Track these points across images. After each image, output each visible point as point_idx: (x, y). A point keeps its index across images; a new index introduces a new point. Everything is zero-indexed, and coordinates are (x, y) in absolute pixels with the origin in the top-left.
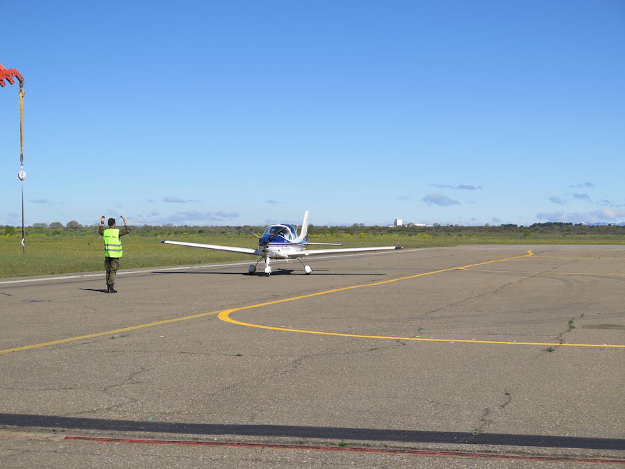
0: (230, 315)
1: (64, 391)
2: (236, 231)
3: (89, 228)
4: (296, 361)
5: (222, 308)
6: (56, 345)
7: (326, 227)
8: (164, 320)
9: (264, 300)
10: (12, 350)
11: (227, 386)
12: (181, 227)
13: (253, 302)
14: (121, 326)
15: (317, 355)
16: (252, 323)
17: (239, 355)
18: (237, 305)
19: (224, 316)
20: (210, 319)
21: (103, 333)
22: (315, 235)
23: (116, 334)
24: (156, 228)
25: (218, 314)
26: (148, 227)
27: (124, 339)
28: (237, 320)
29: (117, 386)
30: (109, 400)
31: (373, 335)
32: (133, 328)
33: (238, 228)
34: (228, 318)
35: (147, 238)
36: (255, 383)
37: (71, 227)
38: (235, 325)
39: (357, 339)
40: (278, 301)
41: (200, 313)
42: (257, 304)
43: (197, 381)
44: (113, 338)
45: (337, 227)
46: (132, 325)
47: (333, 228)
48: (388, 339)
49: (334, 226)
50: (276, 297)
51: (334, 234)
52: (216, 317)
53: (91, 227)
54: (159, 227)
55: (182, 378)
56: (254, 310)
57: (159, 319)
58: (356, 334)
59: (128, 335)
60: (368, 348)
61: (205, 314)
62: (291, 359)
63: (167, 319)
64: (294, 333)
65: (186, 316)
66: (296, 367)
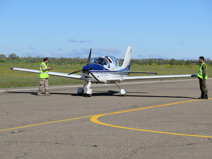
0: (99, 119)
3: (24, 59)
4: (133, 151)
5: (96, 113)
7: (183, 60)
8: (53, 121)
9: (126, 109)
13: (117, 110)
14: (22, 124)
15: (150, 147)
16: (112, 124)
17: (95, 146)
18: (106, 112)
19: (94, 119)
21: (7, 129)
22: (175, 66)
23: (16, 130)
24: (69, 59)
25: (91, 117)
26: (64, 58)
28: (102, 122)
31: (193, 134)
34: (97, 121)
35: (60, 66)
37: (12, 58)
39: (181, 137)
40: (135, 110)
41: (79, 116)
42: (120, 111)
44: (13, 133)
45: (191, 60)
46: (30, 124)
47: (188, 61)
48: (203, 138)
49: (189, 60)
50: (135, 107)
51: (187, 65)
52: (89, 119)
53: (25, 58)
54: (71, 59)
56: (117, 115)
57: (50, 120)
58: (181, 133)
59: (24, 131)
60: (187, 143)
61: (82, 117)
62: (130, 149)
63: (55, 120)
64: (138, 131)
65: (69, 118)
66: (132, 155)
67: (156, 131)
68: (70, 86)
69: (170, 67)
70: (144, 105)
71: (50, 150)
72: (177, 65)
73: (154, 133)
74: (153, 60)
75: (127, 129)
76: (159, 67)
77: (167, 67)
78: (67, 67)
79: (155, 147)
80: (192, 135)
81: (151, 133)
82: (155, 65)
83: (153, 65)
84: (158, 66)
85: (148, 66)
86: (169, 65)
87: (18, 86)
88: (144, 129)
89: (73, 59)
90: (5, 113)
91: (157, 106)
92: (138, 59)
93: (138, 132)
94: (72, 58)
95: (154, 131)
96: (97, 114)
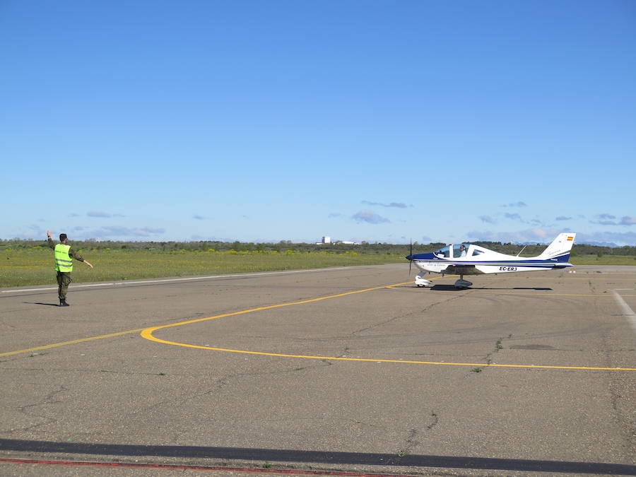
0: (154, 334)
2: (161, 247)
3: (9, 242)
4: (220, 381)
5: (145, 326)
7: (252, 244)
8: (85, 337)
9: (188, 318)
11: (149, 405)
12: (104, 242)
13: (175, 320)
14: (40, 344)
15: (242, 374)
16: (176, 342)
17: (162, 374)
18: (160, 323)
19: (147, 334)
20: (132, 337)
21: (21, 351)
22: (241, 252)
23: (35, 352)
24: (77, 243)
25: (140, 332)
27: (43, 357)
28: (160, 338)
29: (35, 405)
30: (27, 420)
32: (53, 345)
33: (163, 244)
34: (151, 336)
36: (178, 403)
38: (158, 343)
39: (282, 359)
40: (203, 320)
41: (122, 331)
42: (181, 322)
43: (118, 401)
44: (32, 356)
45: (263, 244)
46: (51, 343)
48: (314, 359)
49: (261, 243)
50: (200, 315)
51: (261, 251)
52: (138, 334)
53: (11, 242)
54: (80, 242)
56: (178, 328)
57: (81, 337)
58: (281, 353)
59: (47, 353)
60: (294, 368)
61: (127, 332)
62: (215, 378)
63: (89, 337)
64: (219, 352)
65: (108, 333)
66: (220, 387)
67: (245, 350)
69: (235, 254)
70: (214, 313)
72: (243, 250)
73: (243, 354)
74: (208, 244)
75: (200, 349)
77: (231, 254)
79: (250, 374)
80: (299, 356)
81: (238, 354)
82: (213, 252)
83: (210, 251)
84: (217, 252)
85: (202, 253)
86: (233, 251)
87: (15, 286)
88: (227, 349)
90: (8, 327)
94: (83, 241)
95: (241, 350)
96: (149, 327)
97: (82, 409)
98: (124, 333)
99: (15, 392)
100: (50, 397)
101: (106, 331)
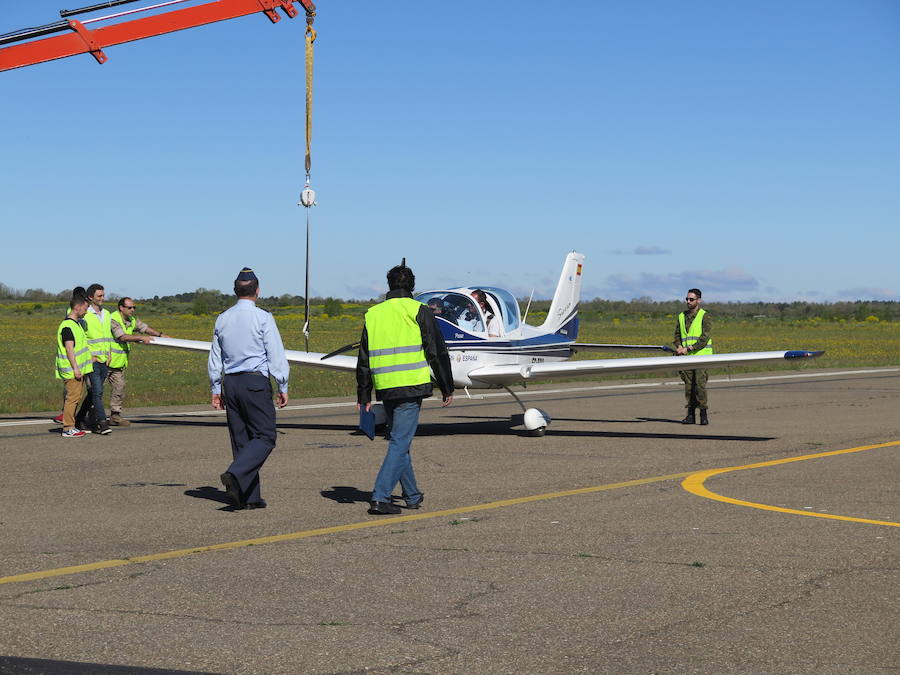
0: (708, 483)
1: (319, 628)
2: (778, 312)
4: (811, 581)
5: (698, 466)
6: (339, 535)
8: (572, 488)
10: (249, 542)
11: (652, 628)
12: (668, 303)
14: (481, 499)
15: (861, 568)
16: (746, 500)
17: (697, 565)
18: (730, 462)
19: (694, 483)
20: (663, 488)
21: (440, 513)
23: (465, 515)
24: (617, 306)
25: (684, 478)
26: (602, 302)
27: (476, 526)
28: (718, 492)
29: (428, 621)
30: (401, 651)
32: (503, 503)
33: (782, 307)
34: (702, 487)
35: (593, 325)
36: (712, 625)
38: (710, 502)
40: (817, 456)
41: (649, 475)
42: (771, 459)
43: (594, 615)
44: (456, 523)
46: (504, 497)
50: (816, 446)
52: (678, 484)
54: (623, 303)
55: (565, 608)
56: (761, 472)
57: (562, 486)
59: (487, 518)
61: (658, 479)
62: (803, 576)
63: (578, 488)
64: (827, 522)
65: (619, 480)
66: (808, 593)
67: (882, 520)
68: (622, 384)
70: (842, 443)
71: (563, 576)
73: (875, 527)
74: (870, 307)
75: (791, 515)
76: (886, 327)
78: (613, 329)
79: (877, 569)
81: (866, 526)
82: (875, 322)
83: (870, 321)
84: (883, 323)
85: (854, 324)
88: (845, 515)
89: (629, 305)
90: (432, 466)
91: (882, 445)
92: (823, 302)
93: (827, 524)
94: (628, 301)
95: (875, 519)
96: (703, 469)
97: (516, 631)
98: (651, 480)
99: (399, 594)
100: (461, 605)
101: (618, 478)
